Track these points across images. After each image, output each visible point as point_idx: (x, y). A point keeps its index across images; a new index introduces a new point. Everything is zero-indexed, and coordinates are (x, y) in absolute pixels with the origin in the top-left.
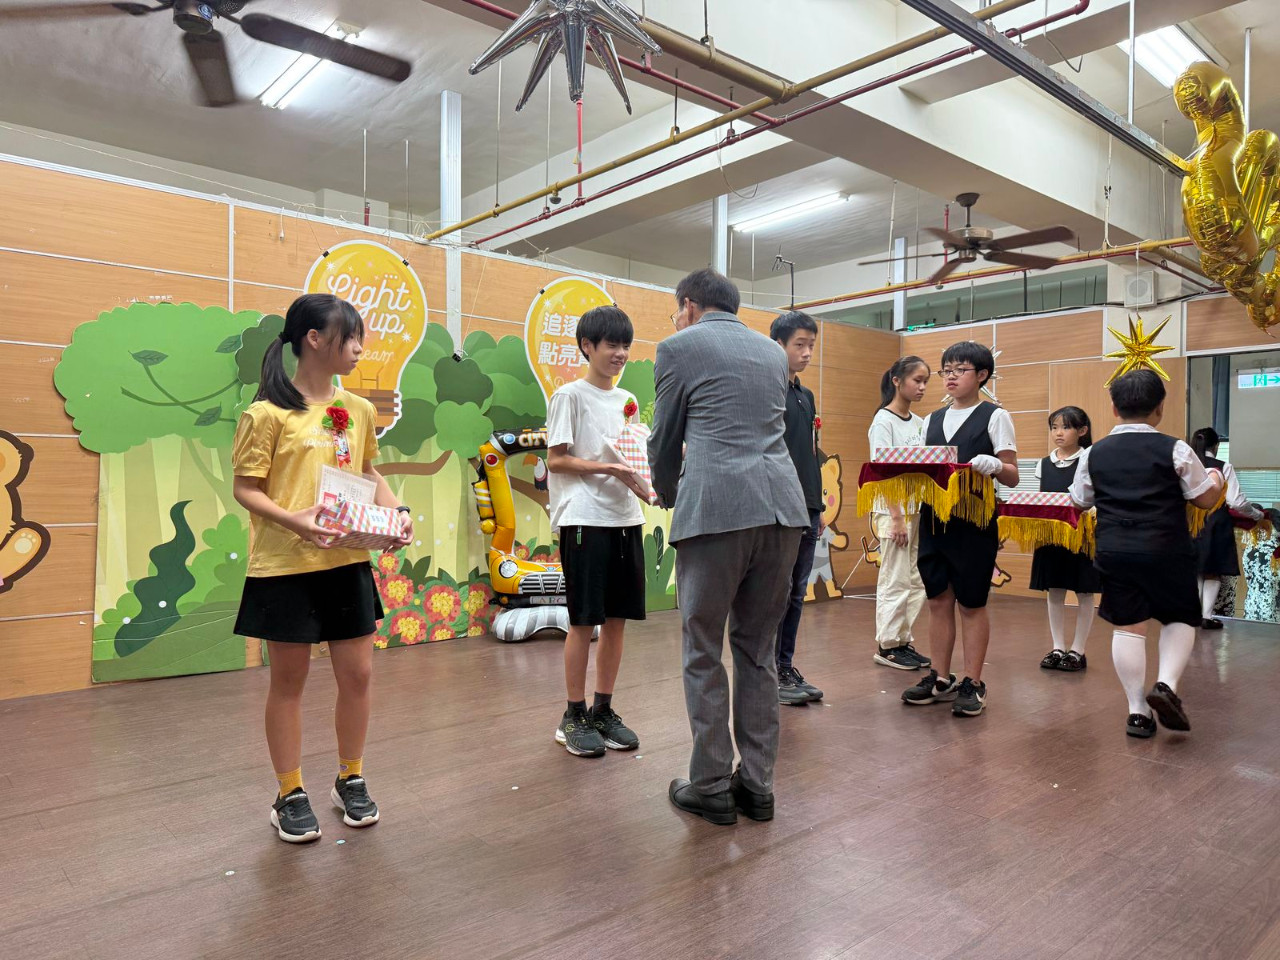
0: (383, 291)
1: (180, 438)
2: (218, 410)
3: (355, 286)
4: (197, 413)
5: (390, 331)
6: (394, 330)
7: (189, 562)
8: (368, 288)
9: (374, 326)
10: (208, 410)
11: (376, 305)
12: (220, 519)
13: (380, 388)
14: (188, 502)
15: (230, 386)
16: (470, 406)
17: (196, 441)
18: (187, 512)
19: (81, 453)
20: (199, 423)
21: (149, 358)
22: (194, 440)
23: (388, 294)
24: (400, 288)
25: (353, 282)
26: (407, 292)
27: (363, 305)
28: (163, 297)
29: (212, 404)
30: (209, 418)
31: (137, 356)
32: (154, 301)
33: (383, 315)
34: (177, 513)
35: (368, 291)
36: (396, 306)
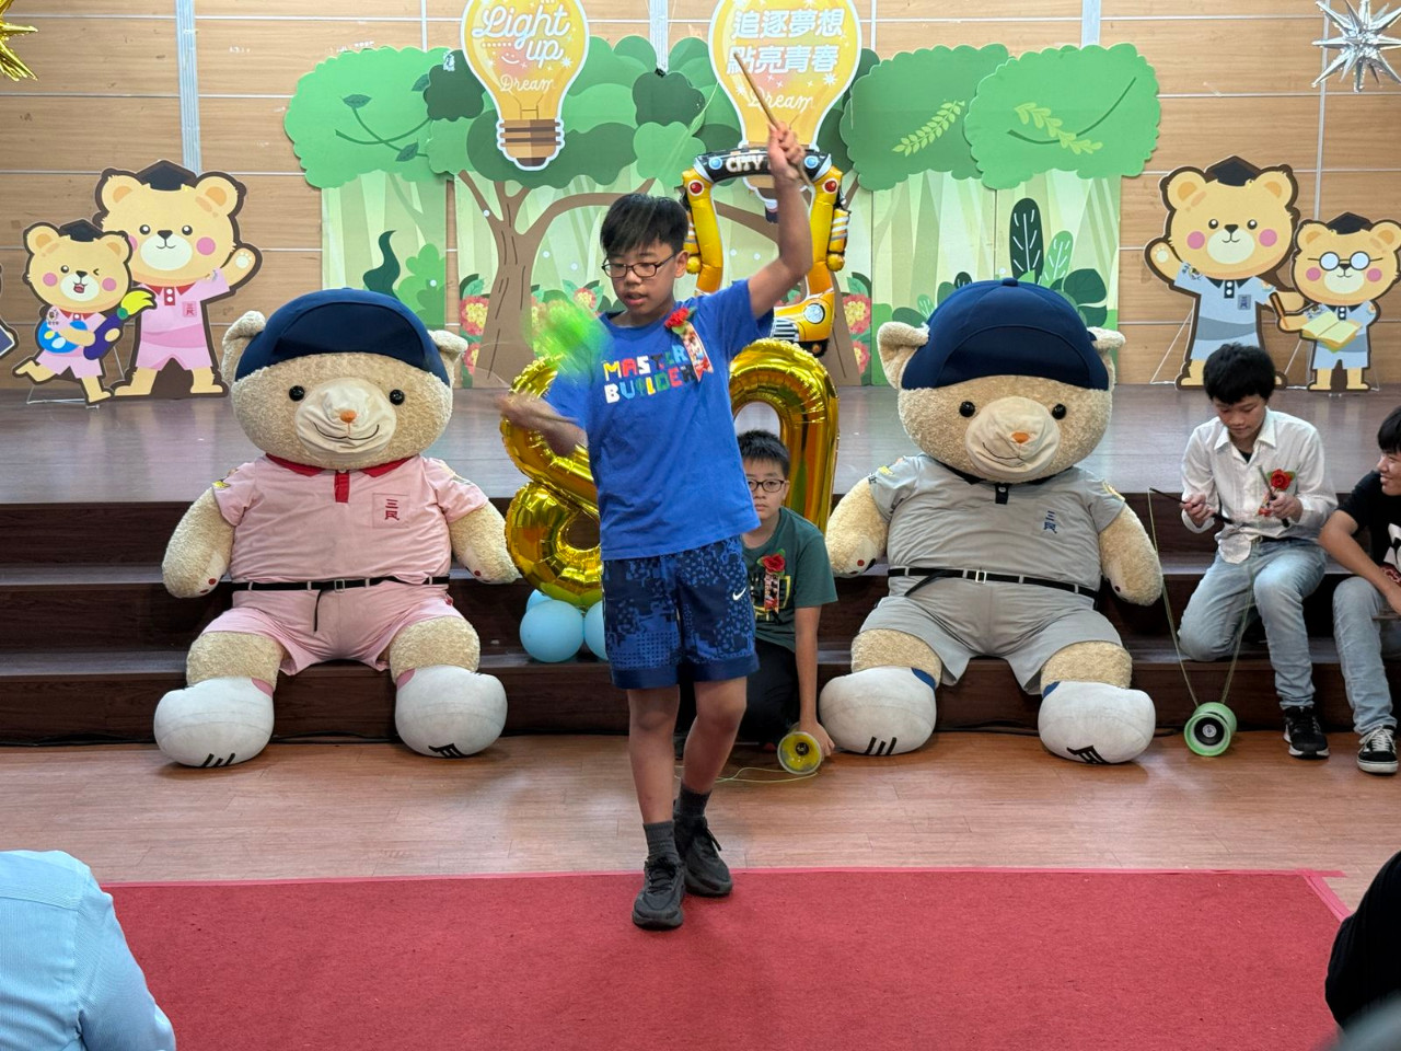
0: (539, 17)
1: (384, 173)
2: (416, 145)
3: (510, 17)
4: (398, 149)
5: (548, 59)
6: (552, 57)
7: (396, 286)
8: (524, 16)
9: (531, 56)
10: (408, 146)
11: (533, 34)
12: (420, 248)
13: (540, 118)
14: (392, 232)
15: (424, 123)
16: (676, 125)
17: (398, 176)
18: (392, 241)
19: (309, 189)
20: (398, 160)
21: (356, 101)
22: (396, 175)
23: (546, 20)
24: (557, 11)
25: (508, 13)
26: (566, 14)
27: (517, 35)
28: (367, 45)
29: (410, 141)
30: (408, 154)
31: (346, 101)
32: (358, 49)
33: (540, 43)
34: (384, 241)
35: (525, 20)
36: (555, 31)
